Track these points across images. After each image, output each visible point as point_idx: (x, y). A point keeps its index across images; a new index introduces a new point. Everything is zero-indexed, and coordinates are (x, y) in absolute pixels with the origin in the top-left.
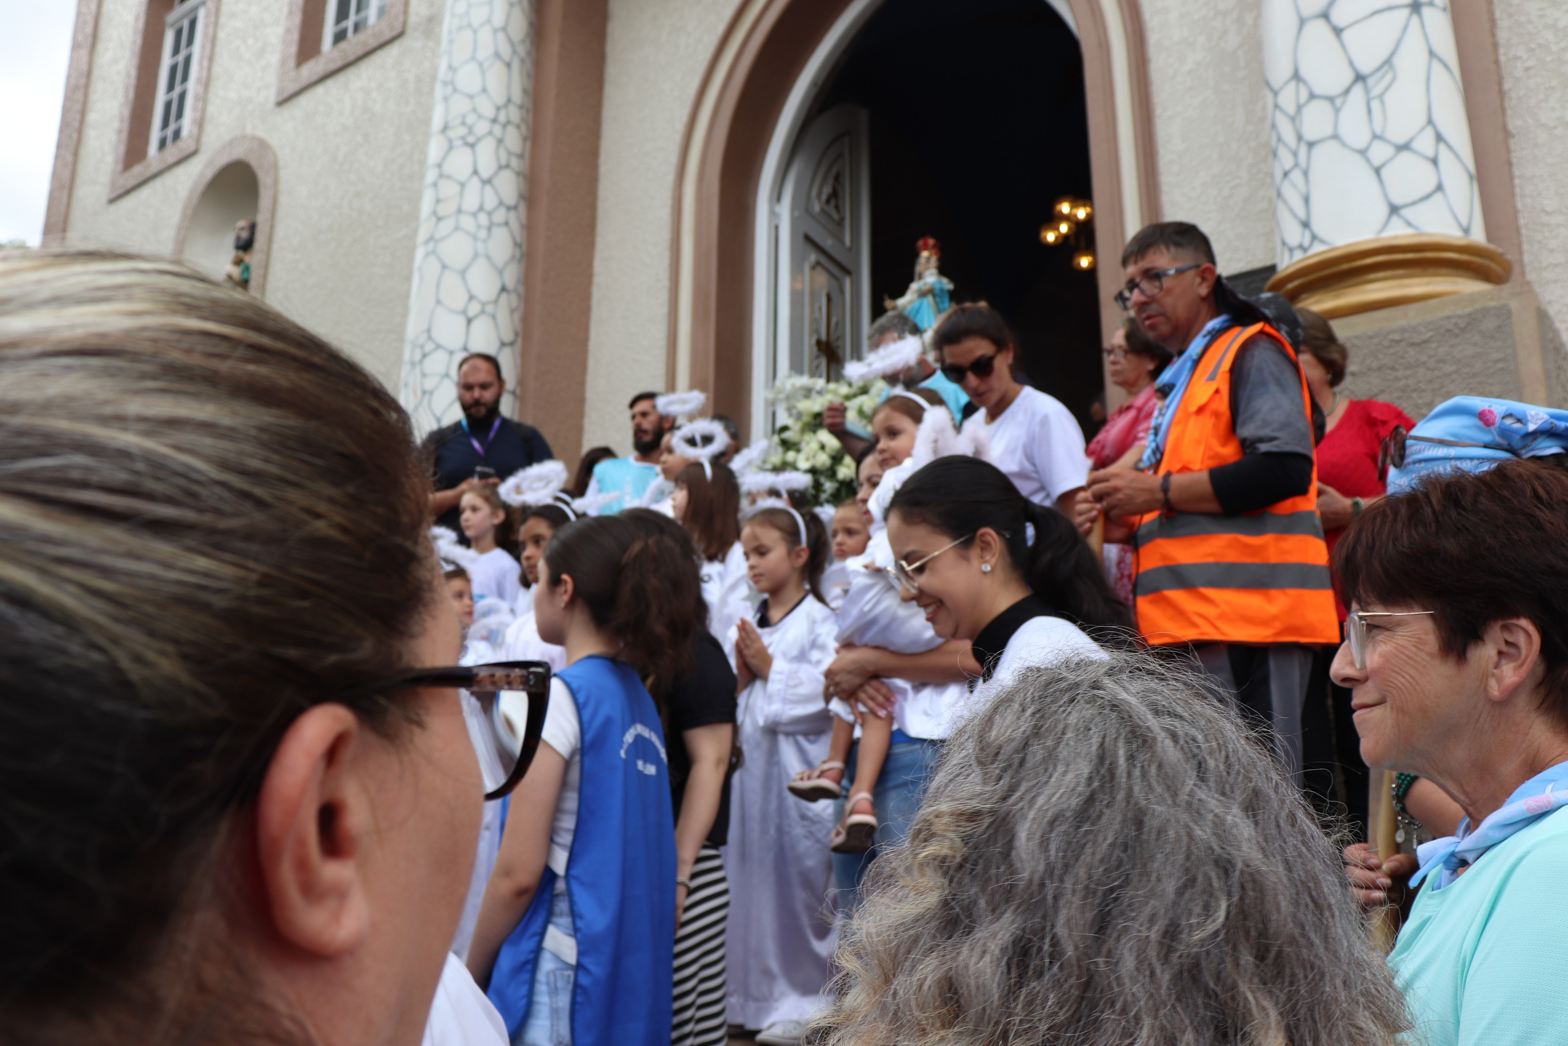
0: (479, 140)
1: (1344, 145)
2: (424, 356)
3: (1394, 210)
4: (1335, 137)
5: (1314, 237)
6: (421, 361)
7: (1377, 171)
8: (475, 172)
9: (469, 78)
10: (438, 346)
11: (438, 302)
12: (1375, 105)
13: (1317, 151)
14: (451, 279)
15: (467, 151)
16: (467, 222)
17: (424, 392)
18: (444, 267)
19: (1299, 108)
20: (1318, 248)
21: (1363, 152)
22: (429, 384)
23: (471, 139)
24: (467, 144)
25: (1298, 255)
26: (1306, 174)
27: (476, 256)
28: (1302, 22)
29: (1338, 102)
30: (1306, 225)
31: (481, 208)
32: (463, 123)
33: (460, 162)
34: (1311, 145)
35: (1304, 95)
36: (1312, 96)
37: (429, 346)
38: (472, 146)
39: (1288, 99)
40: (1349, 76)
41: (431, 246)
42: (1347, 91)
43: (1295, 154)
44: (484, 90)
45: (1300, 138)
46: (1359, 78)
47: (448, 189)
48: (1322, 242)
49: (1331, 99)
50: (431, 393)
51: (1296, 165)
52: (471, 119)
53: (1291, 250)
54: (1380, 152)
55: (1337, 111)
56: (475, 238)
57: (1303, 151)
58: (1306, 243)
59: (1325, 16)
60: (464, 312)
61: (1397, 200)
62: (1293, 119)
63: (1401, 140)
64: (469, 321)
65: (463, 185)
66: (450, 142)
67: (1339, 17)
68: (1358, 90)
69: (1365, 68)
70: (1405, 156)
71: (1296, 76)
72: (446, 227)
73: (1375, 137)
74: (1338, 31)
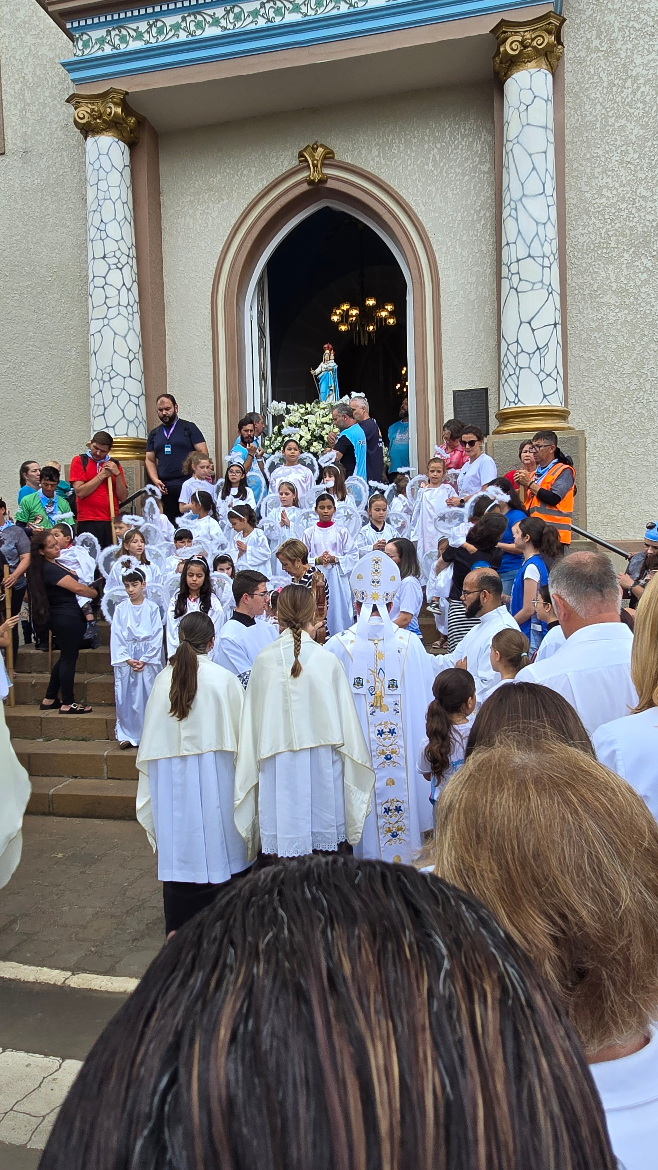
0: (123, 266)
1: (532, 371)
2: (111, 378)
3: (545, 396)
4: (529, 368)
5: (519, 400)
6: (109, 381)
7: (541, 382)
8: (124, 284)
9: (113, 230)
10: (118, 374)
11: (115, 351)
12: (542, 359)
13: (522, 370)
14: (119, 339)
15: (118, 271)
16: (123, 310)
17: (113, 396)
18: (115, 334)
19: (518, 354)
20: (520, 405)
21: (537, 375)
22: (116, 392)
23: (120, 266)
24: (118, 268)
25: (513, 405)
26: (518, 378)
27: (129, 329)
28: (521, 323)
29: (531, 355)
30: (517, 395)
31: (129, 304)
32: (115, 256)
33: (115, 277)
34: (521, 368)
35: (519, 350)
36: (522, 351)
37: (113, 374)
38: (121, 269)
39: (513, 348)
40: (536, 348)
41: (106, 321)
42: (534, 353)
43: (515, 370)
44: (122, 238)
45: (517, 365)
46: (538, 349)
47: (111, 292)
48: (522, 403)
49: (529, 354)
50: (117, 397)
51: (515, 373)
52: (118, 254)
53: (510, 402)
54: (542, 376)
55: (531, 359)
56: (128, 320)
57: (518, 369)
58: (516, 402)
59: (529, 323)
60: (128, 358)
61: (546, 394)
62: (515, 357)
63: (548, 373)
64: (130, 362)
65: (119, 290)
66: (109, 265)
67: (534, 325)
68: (538, 351)
69: (540, 347)
70: (549, 377)
71: (517, 341)
72: (112, 313)
73: (541, 370)
74: (533, 330)
